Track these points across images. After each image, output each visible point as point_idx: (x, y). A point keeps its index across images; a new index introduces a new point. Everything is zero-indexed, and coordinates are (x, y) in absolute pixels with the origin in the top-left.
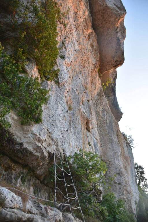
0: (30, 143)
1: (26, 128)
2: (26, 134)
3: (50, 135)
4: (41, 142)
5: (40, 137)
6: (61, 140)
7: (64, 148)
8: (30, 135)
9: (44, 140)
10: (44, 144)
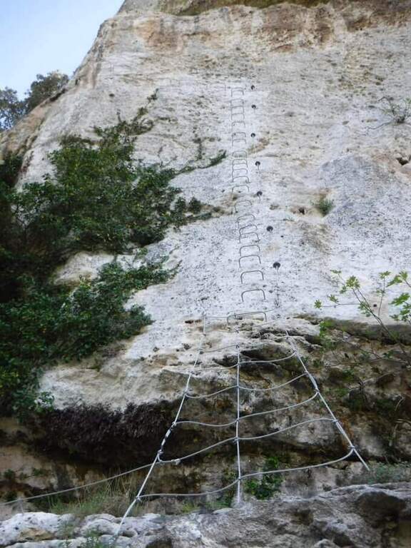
0: (143, 386)
1: (110, 367)
2: (123, 378)
3: (200, 325)
4: (170, 361)
5: (160, 352)
6: (266, 305)
7: (300, 312)
8: (132, 372)
9: (178, 350)
10: (185, 357)
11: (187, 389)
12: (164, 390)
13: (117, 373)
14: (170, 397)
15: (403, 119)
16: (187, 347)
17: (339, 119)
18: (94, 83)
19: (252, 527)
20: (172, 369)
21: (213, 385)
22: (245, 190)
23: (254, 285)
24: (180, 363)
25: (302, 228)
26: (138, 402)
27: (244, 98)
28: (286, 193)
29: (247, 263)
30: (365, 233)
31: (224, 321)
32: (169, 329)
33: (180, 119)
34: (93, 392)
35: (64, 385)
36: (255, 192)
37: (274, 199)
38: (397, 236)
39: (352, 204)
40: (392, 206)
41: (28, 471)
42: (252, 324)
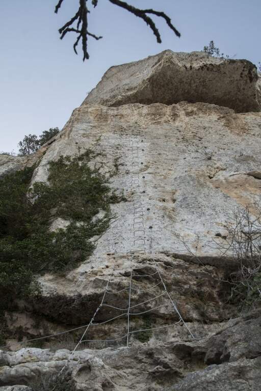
0: (86, 285)
1: (69, 276)
2: (76, 281)
3: (114, 256)
4: (99, 273)
5: (94, 269)
6: (145, 247)
7: (161, 250)
8: (81, 278)
9: (103, 268)
10: (106, 272)
11: (107, 288)
12: (96, 288)
13: (73, 279)
14: (99, 291)
15: (211, 157)
16: (107, 267)
17: (182, 157)
18: (69, 137)
19: (128, 360)
20: (100, 278)
21: (120, 286)
22: (137, 190)
23: (140, 237)
24: (104, 275)
25: (163, 209)
26: (83, 293)
27: (138, 146)
28: (156, 191)
29: (137, 226)
30: (193, 212)
31: (125, 254)
32: (99, 258)
33: (108, 155)
34: (62, 288)
35: (48, 284)
36: (142, 191)
37: (151, 194)
38: (207, 214)
39: (187, 198)
40: (205, 199)
41: (29, 326)
42: (139, 256)
